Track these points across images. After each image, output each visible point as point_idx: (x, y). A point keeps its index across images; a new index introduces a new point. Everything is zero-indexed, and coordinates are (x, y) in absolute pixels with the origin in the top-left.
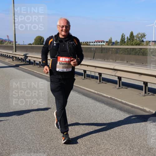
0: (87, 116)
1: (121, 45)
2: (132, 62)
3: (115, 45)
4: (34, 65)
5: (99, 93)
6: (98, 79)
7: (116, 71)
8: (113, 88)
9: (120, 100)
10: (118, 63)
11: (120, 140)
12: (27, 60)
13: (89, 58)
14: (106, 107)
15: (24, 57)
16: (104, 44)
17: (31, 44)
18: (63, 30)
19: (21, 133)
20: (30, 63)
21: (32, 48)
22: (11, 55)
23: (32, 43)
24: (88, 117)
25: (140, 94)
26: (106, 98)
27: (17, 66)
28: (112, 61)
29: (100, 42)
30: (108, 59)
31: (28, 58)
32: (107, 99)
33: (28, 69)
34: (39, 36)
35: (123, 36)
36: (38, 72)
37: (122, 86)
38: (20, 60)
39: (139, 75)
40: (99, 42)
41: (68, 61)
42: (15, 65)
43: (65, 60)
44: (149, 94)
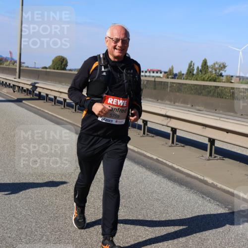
1: (187, 79)
2: (199, 106)
3: (178, 79)
5: (140, 150)
6: (141, 130)
7: (169, 119)
8: (163, 145)
9: (170, 164)
10: (177, 106)
12: (35, 92)
14: (148, 173)
15: (31, 87)
16: (161, 75)
18: (117, 47)
19: (11, 205)
20: (40, 97)
21: (47, 73)
22: (12, 83)
23: (47, 67)
25: (202, 156)
26: (149, 160)
27: (19, 101)
28: (169, 103)
29: (155, 72)
30: (162, 99)
31: (37, 90)
32: (151, 161)
33: (36, 107)
34: (59, 56)
35: (191, 66)
36: (50, 113)
37: (177, 143)
38: (25, 91)
39: (203, 127)
40: (153, 72)
41: (121, 105)
42: (16, 98)
43: (117, 103)
44: (215, 157)
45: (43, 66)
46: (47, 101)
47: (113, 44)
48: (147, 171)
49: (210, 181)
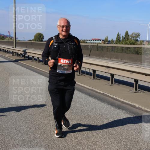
0: (79, 110)
1: (116, 44)
2: (126, 60)
3: (111, 44)
4: (32, 61)
5: (92, 88)
6: (92, 76)
7: (109, 69)
8: (106, 84)
9: (112, 96)
10: (112, 60)
11: (110, 133)
12: (26, 55)
13: (86, 55)
14: (99, 102)
15: (23, 52)
16: (101, 42)
17: (30, 40)
18: (64, 30)
19: (17, 125)
20: (29, 58)
21: (32, 44)
22: (11, 51)
23: (32, 40)
24: (81, 111)
25: (131, 91)
27: (16, 61)
28: (107, 58)
29: (97, 40)
30: (103, 57)
31: (27, 54)
32: (100, 95)
33: (27, 64)
34: (38, 33)
35: (119, 36)
37: (115, 83)
38: (19, 55)
39: (130, 72)
40: (96, 41)
41: (68, 63)
42: (14, 60)
43: (66, 62)
44: (139, 91)
45: (29, 40)
46: (33, 60)
47: (61, 29)
48: (98, 101)
49: (137, 106)
